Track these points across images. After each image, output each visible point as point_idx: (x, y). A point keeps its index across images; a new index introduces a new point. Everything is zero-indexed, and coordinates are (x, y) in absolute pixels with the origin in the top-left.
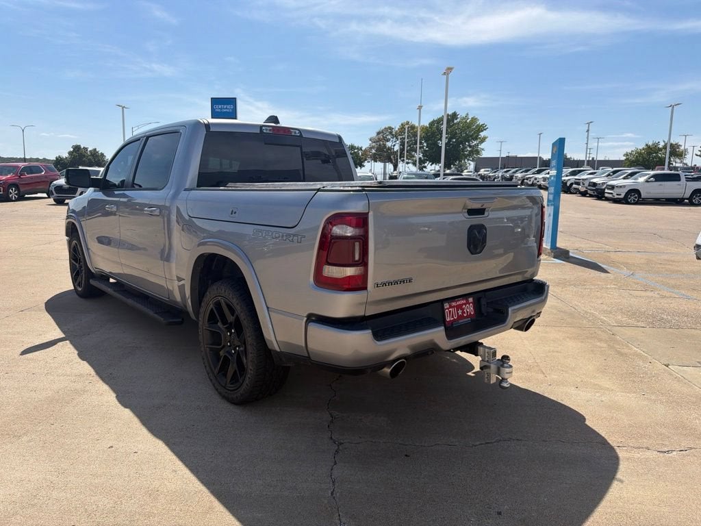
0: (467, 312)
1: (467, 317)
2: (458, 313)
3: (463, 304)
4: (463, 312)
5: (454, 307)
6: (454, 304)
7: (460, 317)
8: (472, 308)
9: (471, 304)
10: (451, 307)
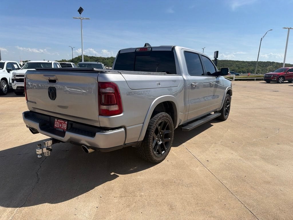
0: (63, 127)
1: (62, 129)
2: (59, 125)
3: (63, 123)
4: (62, 126)
5: (59, 122)
6: (59, 121)
7: (60, 127)
8: (66, 126)
9: (66, 125)
10: (57, 121)
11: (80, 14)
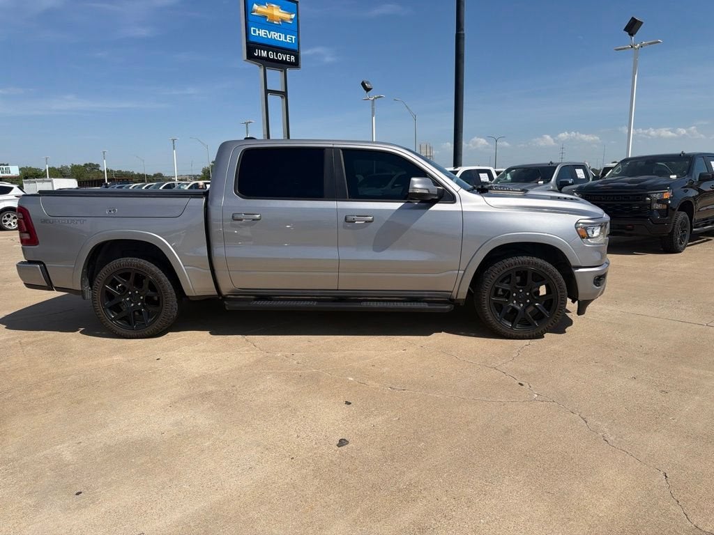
11: (631, 35)
